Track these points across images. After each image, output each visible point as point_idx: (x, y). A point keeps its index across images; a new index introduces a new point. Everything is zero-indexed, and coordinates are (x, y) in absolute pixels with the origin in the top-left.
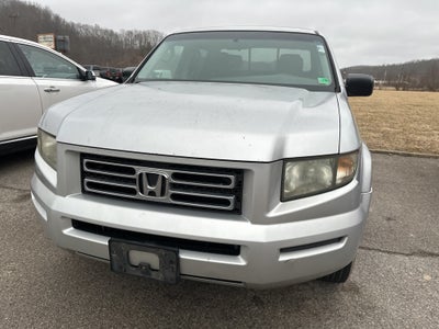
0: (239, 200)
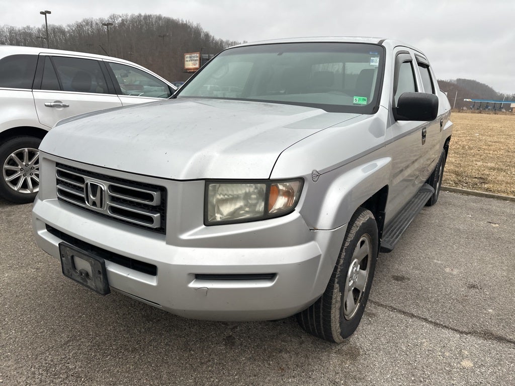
0: (163, 218)
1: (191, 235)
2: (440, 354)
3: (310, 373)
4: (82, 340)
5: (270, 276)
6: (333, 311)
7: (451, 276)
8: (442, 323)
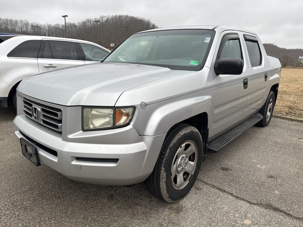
1: (74, 136)
2: (232, 214)
3: (149, 218)
4: (35, 190)
5: (115, 160)
6: (161, 183)
7: (259, 170)
8: (241, 197)
